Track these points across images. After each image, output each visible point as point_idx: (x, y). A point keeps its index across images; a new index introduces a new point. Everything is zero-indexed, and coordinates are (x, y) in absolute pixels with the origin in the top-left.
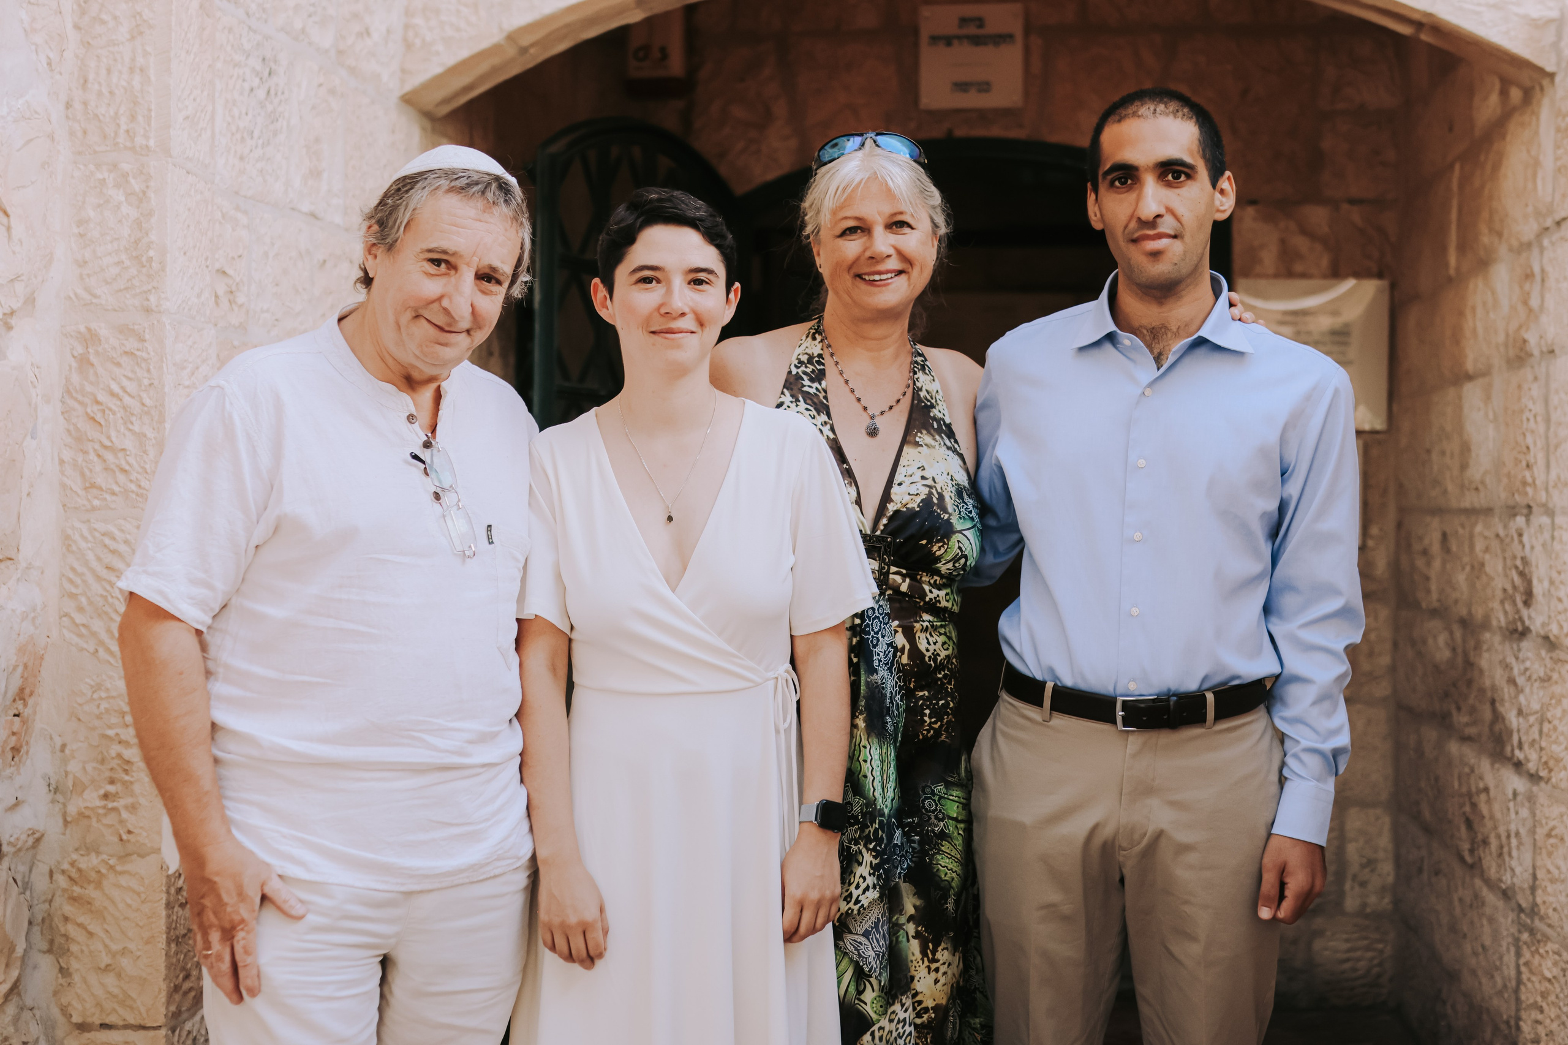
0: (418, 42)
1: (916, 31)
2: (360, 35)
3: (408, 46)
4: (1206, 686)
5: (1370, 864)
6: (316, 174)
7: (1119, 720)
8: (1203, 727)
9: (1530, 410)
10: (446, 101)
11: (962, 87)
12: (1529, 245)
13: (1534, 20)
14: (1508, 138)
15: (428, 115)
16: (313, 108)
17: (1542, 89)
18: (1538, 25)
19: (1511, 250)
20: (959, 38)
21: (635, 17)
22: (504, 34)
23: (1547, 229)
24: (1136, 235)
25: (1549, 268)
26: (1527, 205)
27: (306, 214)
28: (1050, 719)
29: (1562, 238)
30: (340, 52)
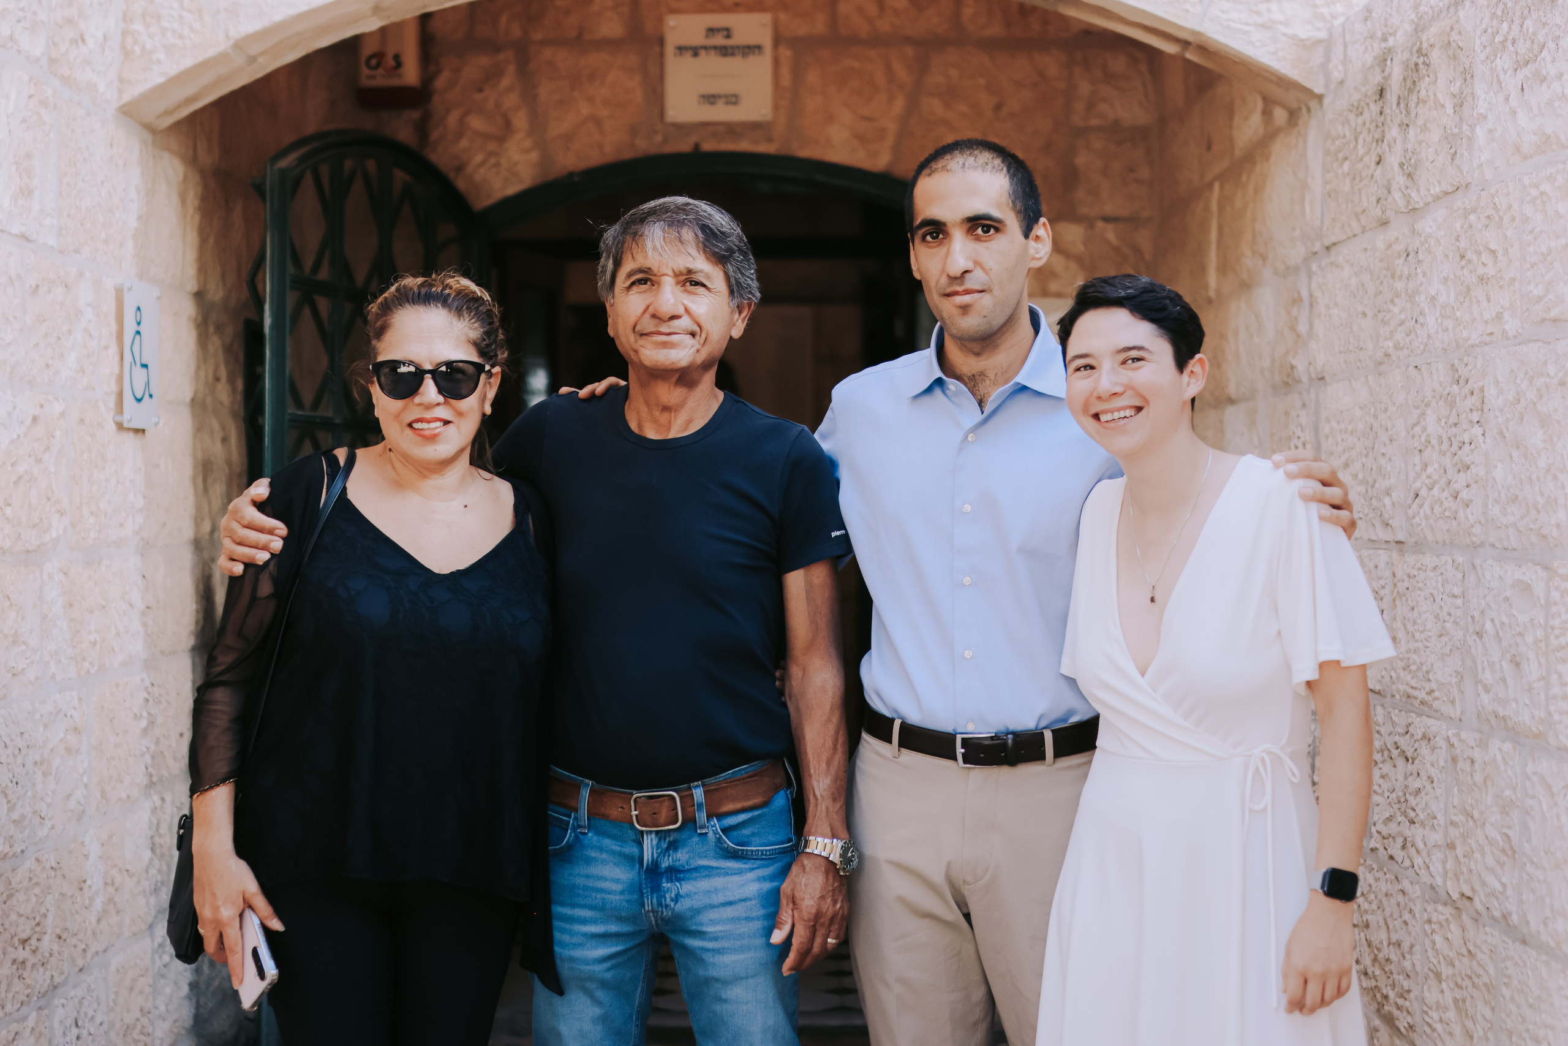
0: (137, 49)
1: (661, 41)
2: (74, 42)
3: (127, 54)
4: (1043, 724)
6: (26, 192)
7: (960, 757)
8: (1044, 765)
9: (1299, 438)
10: (168, 113)
11: (710, 99)
12: (1296, 269)
13: (1302, 40)
14: (1273, 159)
15: (150, 128)
16: (23, 121)
17: (1309, 110)
18: (1307, 46)
19: (1276, 273)
20: (705, 48)
21: (371, 25)
22: (232, 42)
23: (1316, 253)
24: (948, 290)
25: (1317, 293)
26: (1294, 229)
27: (16, 235)
28: (899, 756)
29: (1332, 264)
30: (52, 61)
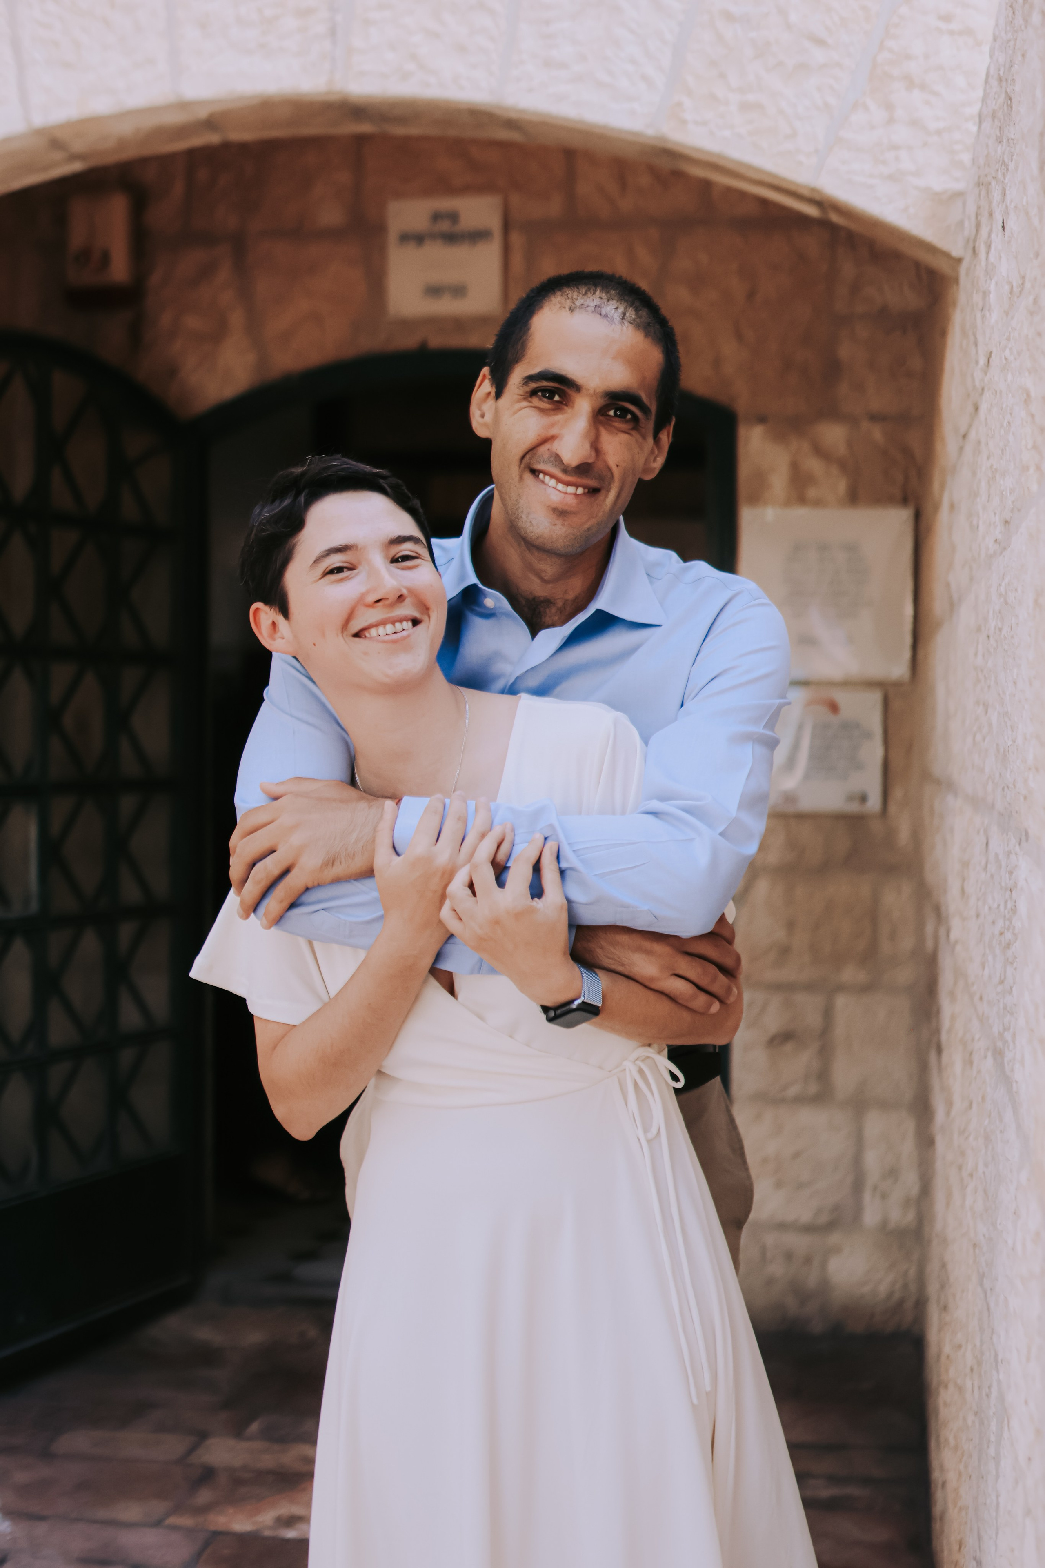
1: (382, 230)
5: (892, 1173)
11: (435, 291)
19: (950, 474)
20: (431, 235)
23: (961, 448)
